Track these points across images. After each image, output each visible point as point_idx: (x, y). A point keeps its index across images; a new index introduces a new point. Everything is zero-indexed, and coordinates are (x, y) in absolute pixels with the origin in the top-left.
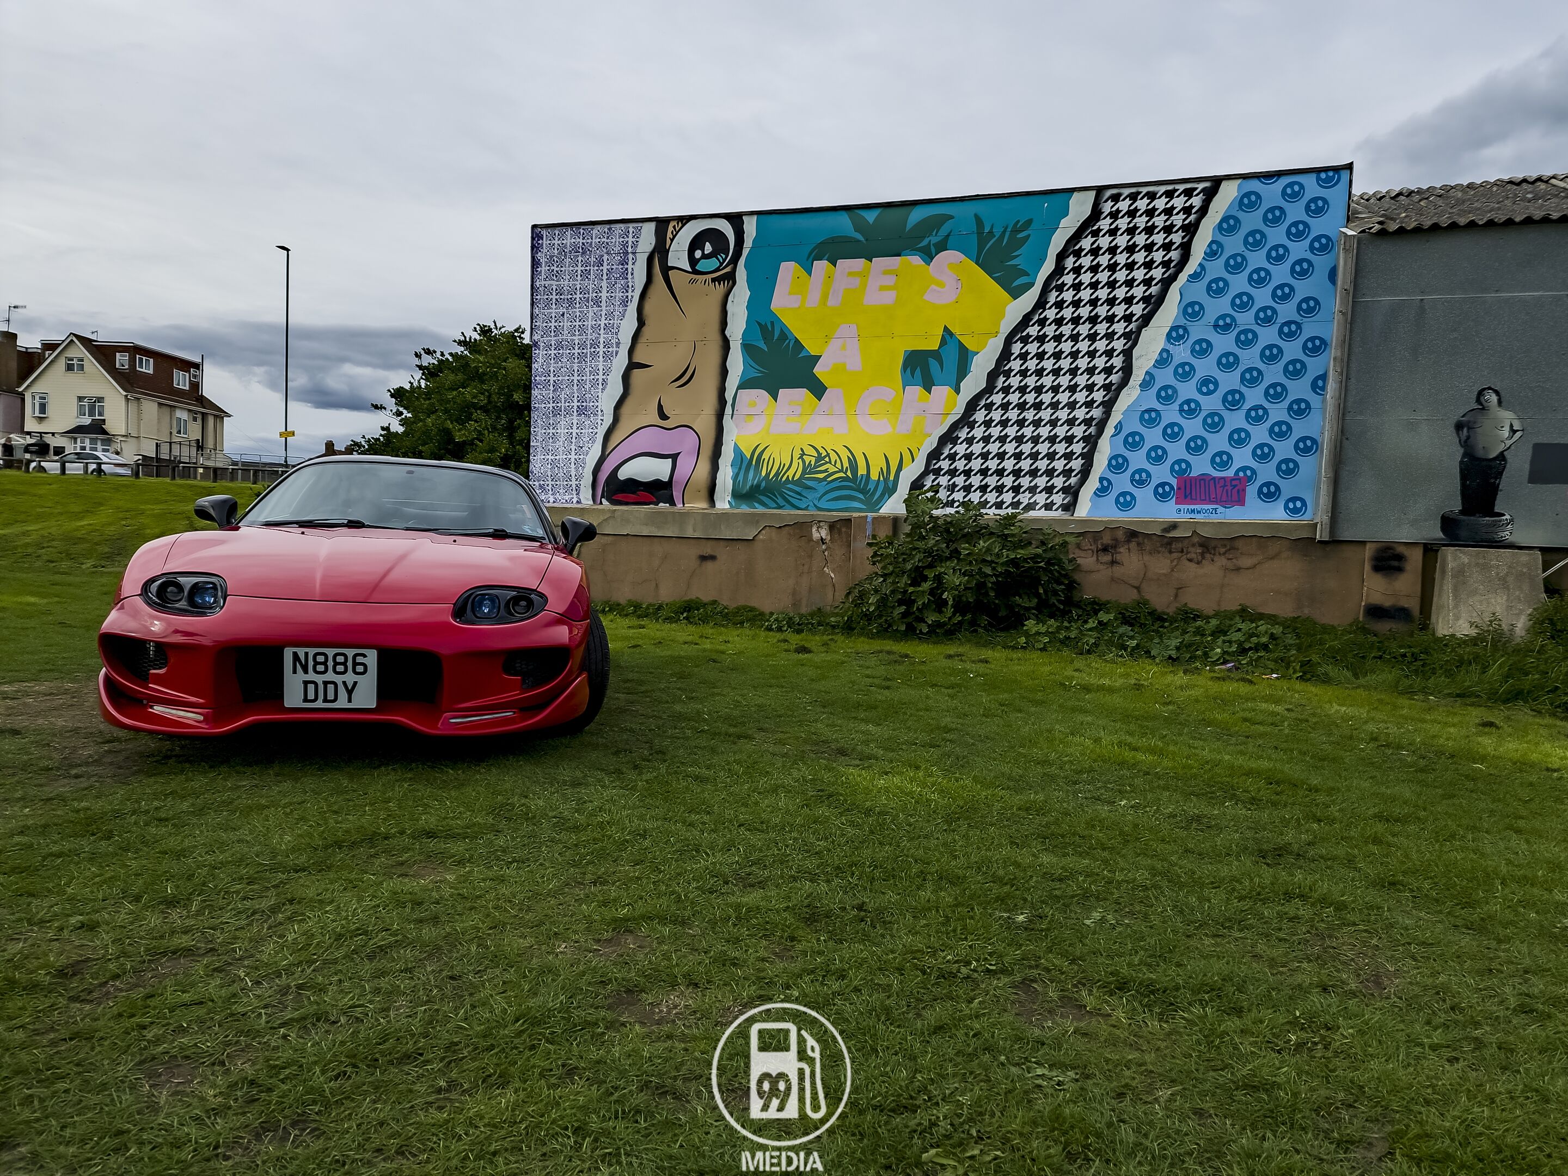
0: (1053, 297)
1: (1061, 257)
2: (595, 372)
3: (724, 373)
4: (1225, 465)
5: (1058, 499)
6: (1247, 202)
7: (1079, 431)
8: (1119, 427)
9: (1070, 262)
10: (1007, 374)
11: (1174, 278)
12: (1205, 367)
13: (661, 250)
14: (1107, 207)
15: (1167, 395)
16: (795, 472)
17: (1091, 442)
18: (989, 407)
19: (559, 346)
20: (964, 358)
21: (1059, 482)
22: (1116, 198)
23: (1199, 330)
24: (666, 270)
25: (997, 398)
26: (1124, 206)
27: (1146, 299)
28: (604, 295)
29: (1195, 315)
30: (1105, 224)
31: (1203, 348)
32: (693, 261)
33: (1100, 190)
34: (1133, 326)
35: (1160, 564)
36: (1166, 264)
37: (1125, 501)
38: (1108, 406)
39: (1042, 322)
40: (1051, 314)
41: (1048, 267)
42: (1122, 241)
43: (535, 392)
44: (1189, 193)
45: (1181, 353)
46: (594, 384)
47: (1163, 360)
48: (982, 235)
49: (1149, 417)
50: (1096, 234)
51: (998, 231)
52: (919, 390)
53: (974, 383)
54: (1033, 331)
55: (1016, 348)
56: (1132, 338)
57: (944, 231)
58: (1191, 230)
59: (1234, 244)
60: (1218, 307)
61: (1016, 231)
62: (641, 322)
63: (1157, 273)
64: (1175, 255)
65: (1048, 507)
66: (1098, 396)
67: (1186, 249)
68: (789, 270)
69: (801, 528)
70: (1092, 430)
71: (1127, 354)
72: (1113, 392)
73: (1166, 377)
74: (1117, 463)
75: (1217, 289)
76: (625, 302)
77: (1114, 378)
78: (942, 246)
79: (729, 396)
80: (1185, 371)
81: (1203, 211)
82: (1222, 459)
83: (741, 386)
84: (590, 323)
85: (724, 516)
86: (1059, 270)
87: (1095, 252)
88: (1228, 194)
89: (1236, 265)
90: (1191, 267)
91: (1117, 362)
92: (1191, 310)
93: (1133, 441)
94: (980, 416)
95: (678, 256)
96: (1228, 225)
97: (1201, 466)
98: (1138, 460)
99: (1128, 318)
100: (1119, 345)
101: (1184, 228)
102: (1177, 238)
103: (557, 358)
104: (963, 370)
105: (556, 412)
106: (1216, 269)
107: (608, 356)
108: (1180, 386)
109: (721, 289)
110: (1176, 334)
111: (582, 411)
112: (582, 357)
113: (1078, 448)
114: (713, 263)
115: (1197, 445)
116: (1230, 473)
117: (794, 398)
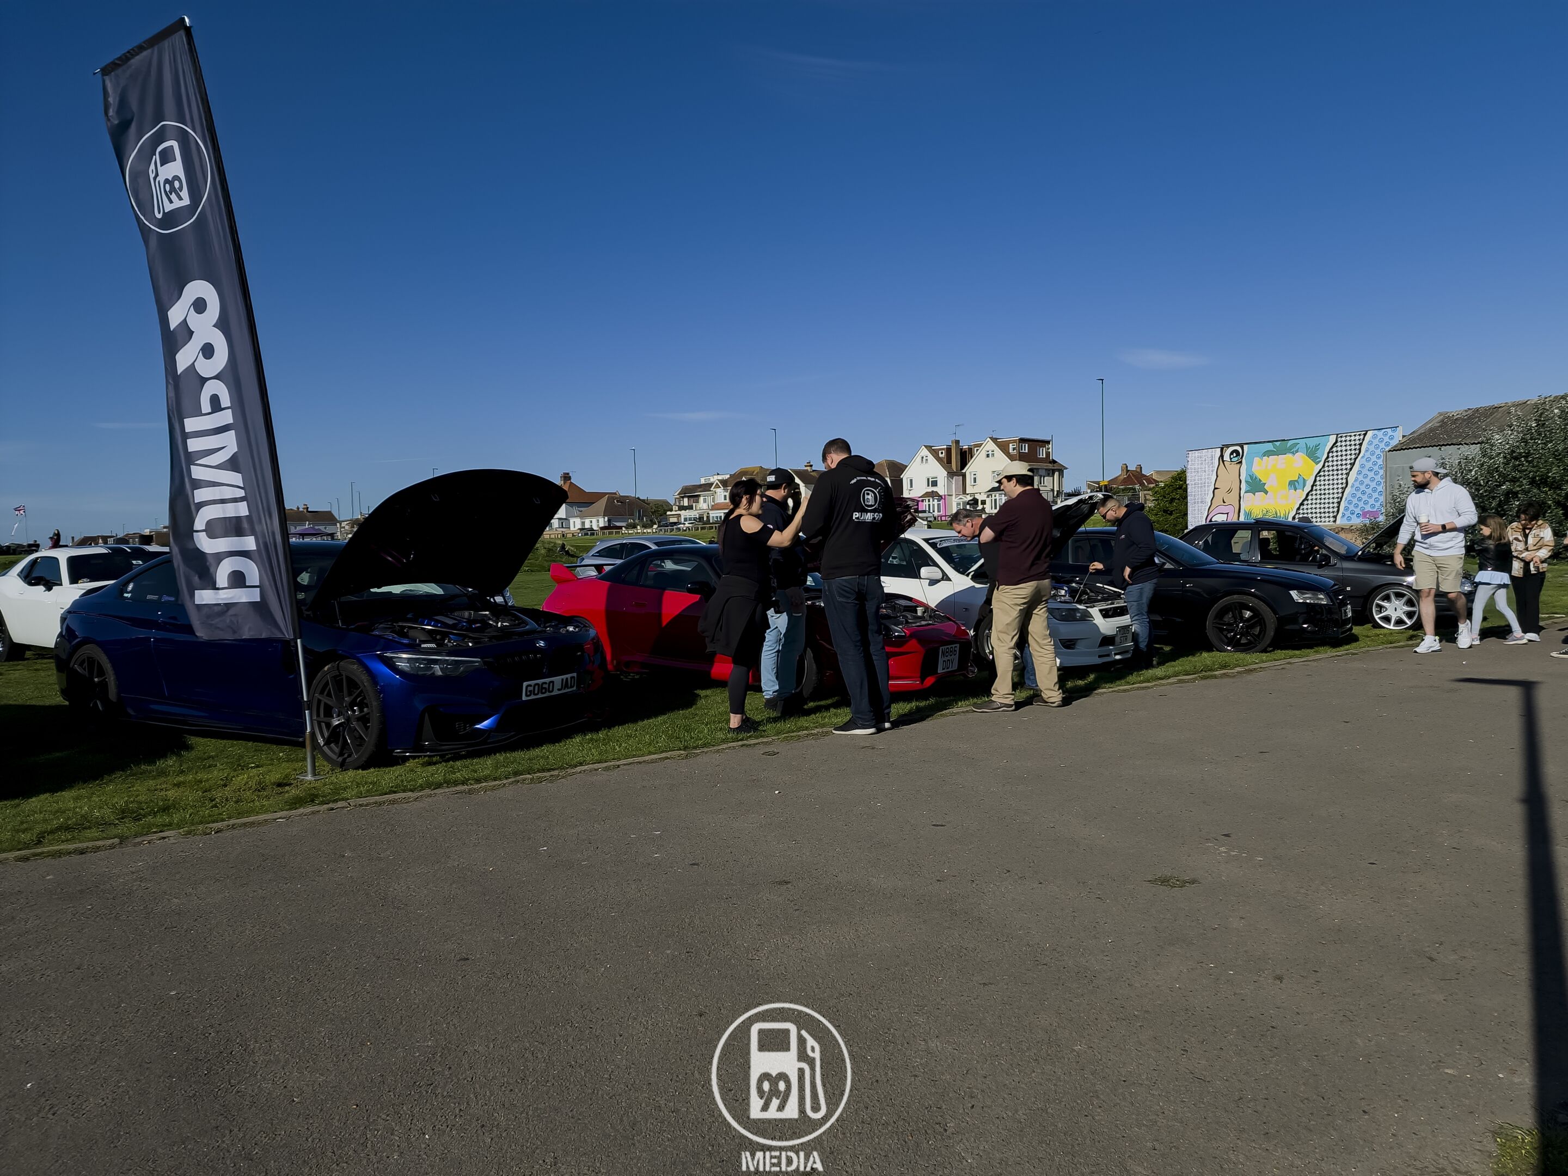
0: (1326, 464)
1: (1329, 453)
2: (1205, 491)
3: (1240, 489)
4: (1374, 507)
5: (1332, 519)
6: (1375, 437)
7: (1336, 500)
8: (1346, 499)
9: (1331, 455)
10: (1316, 485)
11: (1357, 458)
12: (1367, 481)
13: (1222, 456)
14: (1339, 439)
15: (1357, 489)
17: (1339, 503)
18: (1312, 495)
19: (1195, 484)
20: (1304, 482)
21: (1331, 515)
22: (1341, 437)
23: (1365, 471)
24: (1223, 461)
25: (1314, 492)
26: (1343, 439)
27: (1350, 464)
28: (1207, 469)
29: (1363, 467)
30: (1339, 444)
31: (1366, 476)
32: (1231, 459)
33: (1337, 435)
34: (1348, 471)
36: (1355, 454)
37: (1349, 519)
38: (1343, 493)
39: (1324, 471)
40: (1326, 469)
41: (1325, 456)
42: (1344, 448)
43: (1189, 498)
44: (1360, 435)
45: (1361, 477)
46: (1205, 494)
47: (1356, 480)
48: (1307, 448)
49: (1354, 495)
50: (1337, 447)
51: (1311, 447)
52: (1293, 491)
53: (1308, 488)
54: (1322, 473)
55: (1318, 478)
56: (1348, 474)
57: (1297, 447)
58: (1361, 444)
59: (1372, 448)
60: (1369, 465)
61: (1316, 446)
62: (1217, 476)
63: (1353, 457)
64: (1357, 452)
65: (1329, 521)
66: (1340, 491)
67: (1360, 449)
68: (1257, 460)
70: (1339, 500)
71: (1347, 479)
72: (1344, 489)
73: (1357, 484)
74: (1346, 509)
75: (1368, 460)
76: (1213, 471)
77: (1344, 485)
78: (1297, 451)
79: (1242, 496)
80: (1362, 483)
81: (1363, 439)
82: (1373, 506)
83: (1245, 492)
84: (1203, 477)
86: (1328, 457)
87: (1337, 452)
88: (1370, 434)
89: (1373, 454)
90: (1361, 455)
91: (1344, 481)
92: (1362, 466)
93: (1350, 502)
94: (1310, 497)
95: (1227, 457)
96: (1370, 443)
97: (1368, 508)
98: (1351, 507)
99: (1346, 469)
100: (1344, 476)
101: (1359, 444)
102: (1358, 447)
103: (1195, 488)
104: (1304, 486)
105: (1195, 503)
106: (1368, 455)
107: (1208, 486)
108: (1361, 487)
109: (1239, 465)
110: (1359, 473)
111: (1202, 502)
112: (1201, 487)
113: (1336, 505)
114: (1236, 459)
115: (1366, 503)
116: (1375, 510)
117: (1260, 495)
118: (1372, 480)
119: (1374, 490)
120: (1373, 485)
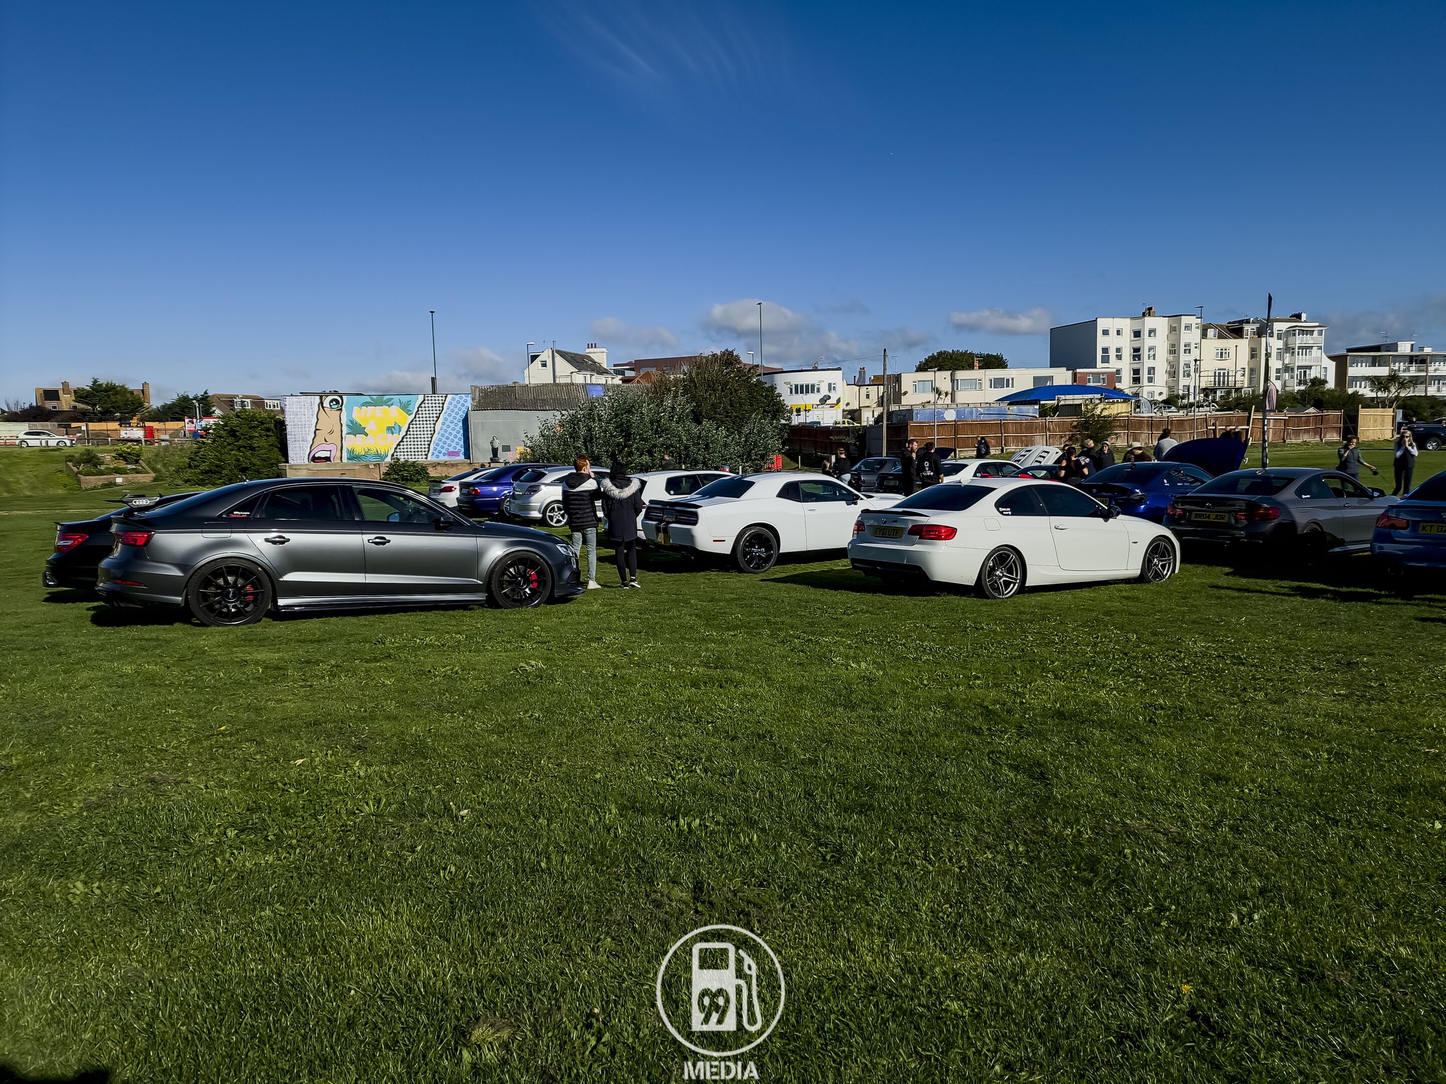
0: (417, 416)
1: (418, 408)
2: (305, 431)
3: (342, 431)
4: (455, 449)
5: (423, 457)
6: (453, 399)
7: (426, 443)
8: (434, 442)
9: (420, 409)
10: (410, 431)
11: (441, 413)
12: (449, 430)
13: (322, 403)
14: (427, 398)
15: (443, 435)
16: (363, 453)
17: (429, 445)
18: (407, 438)
19: (294, 425)
20: (400, 428)
21: (423, 453)
23: (448, 423)
24: (323, 407)
25: (408, 436)
26: (430, 398)
27: (436, 417)
28: (306, 413)
30: (426, 401)
31: (449, 427)
32: (331, 406)
33: (425, 395)
34: (435, 422)
35: (445, 469)
36: (439, 410)
37: (437, 456)
38: (432, 438)
39: (416, 421)
40: (417, 419)
41: (416, 410)
42: (430, 405)
43: (288, 436)
44: (442, 397)
45: (444, 427)
46: (305, 434)
47: (441, 429)
48: (401, 403)
49: (440, 440)
50: (425, 403)
51: (404, 402)
52: (391, 435)
53: (403, 433)
54: (414, 423)
55: (411, 426)
56: (435, 424)
57: (392, 401)
59: (452, 407)
60: (450, 419)
61: (408, 402)
62: (318, 420)
63: (438, 412)
64: (441, 408)
65: (421, 458)
66: (429, 436)
67: (443, 407)
68: (356, 409)
69: (367, 466)
70: (429, 443)
71: (434, 427)
72: (432, 435)
73: (442, 432)
74: (435, 449)
75: (450, 415)
76: (313, 415)
77: (432, 432)
78: (392, 404)
79: (344, 436)
80: (446, 431)
81: (445, 400)
83: (347, 434)
84: (303, 419)
85: (346, 464)
86: (418, 411)
87: (425, 407)
88: (450, 397)
89: (453, 411)
90: (444, 411)
91: (432, 429)
92: (446, 419)
93: (437, 445)
94: (405, 440)
95: (326, 403)
96: (450, 403)
97: (451, 449)
98: (439, 448)
99: (433, 420)
100: (432, 426)
102: (441, 405)
103: (294, 428)
104: (400, 431)
105: (295, 441)
106: (449, 411)
107: (309, 427)
108: (445, 434)
109: (339, 412)
110: (443, 424)
111: (302, 441)
112: (301, 428)
113: (426, 446)
114: (336, 406)
115: (450, 445)
117: (360, 437)
118: (454, 429)
119: (456, 437)
120: (454, 433)
